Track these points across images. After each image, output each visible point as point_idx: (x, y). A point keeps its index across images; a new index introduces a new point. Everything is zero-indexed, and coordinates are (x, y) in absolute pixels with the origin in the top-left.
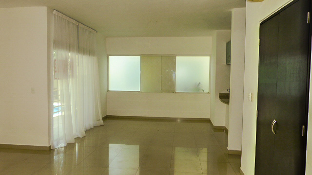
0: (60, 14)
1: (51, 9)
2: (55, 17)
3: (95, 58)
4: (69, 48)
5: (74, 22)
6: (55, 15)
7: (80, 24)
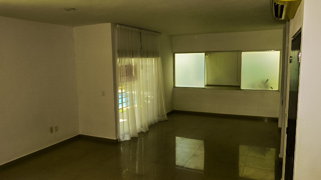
0: (123, 27)
1: (114, 25)
2: (118, 30)
3: (159, 59)
4: (133, 54)
5: (137, 30)
6: (118, 28)
7: (143, 31)
